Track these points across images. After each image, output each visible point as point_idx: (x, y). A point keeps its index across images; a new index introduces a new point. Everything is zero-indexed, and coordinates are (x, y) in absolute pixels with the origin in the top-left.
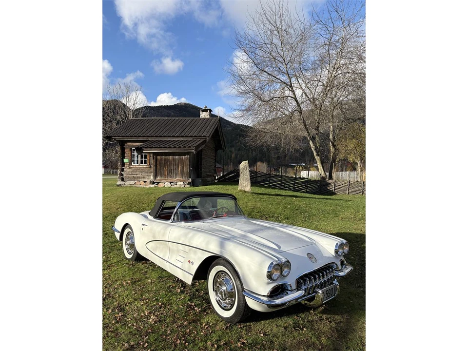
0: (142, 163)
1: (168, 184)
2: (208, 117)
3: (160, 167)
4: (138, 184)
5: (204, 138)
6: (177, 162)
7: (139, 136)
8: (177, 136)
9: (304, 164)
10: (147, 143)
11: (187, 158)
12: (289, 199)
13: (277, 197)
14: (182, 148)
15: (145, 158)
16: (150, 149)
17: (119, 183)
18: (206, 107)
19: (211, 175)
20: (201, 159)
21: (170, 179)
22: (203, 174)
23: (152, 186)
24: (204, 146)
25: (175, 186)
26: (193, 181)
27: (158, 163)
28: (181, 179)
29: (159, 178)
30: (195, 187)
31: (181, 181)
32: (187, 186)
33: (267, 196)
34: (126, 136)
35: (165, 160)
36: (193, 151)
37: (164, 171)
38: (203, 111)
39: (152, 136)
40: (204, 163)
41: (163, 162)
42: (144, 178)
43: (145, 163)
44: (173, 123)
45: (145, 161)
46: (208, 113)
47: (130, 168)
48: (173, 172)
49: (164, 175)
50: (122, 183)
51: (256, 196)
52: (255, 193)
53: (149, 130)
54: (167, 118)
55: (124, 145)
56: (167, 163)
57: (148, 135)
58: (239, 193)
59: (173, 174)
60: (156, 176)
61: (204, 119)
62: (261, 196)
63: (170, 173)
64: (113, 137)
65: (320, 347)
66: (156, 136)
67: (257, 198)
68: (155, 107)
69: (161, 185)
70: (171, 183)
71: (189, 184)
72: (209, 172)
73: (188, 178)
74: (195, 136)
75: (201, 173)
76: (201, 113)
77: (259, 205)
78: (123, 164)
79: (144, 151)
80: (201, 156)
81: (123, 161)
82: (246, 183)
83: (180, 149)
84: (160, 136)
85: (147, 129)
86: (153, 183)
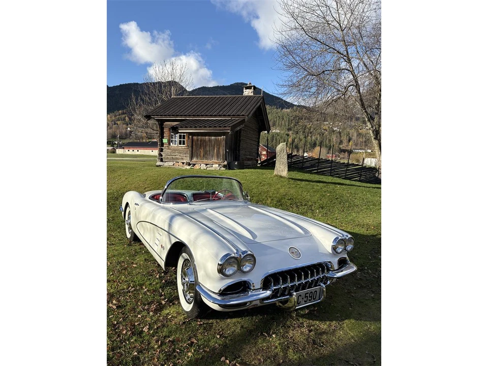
0: (180, 144)
1: (203, 166)
2: (252, 94)
3: (197, 148)
4: (176, 166)
5: (243, 117)
6: (213, 143)
7: (177, 115)
8: (215, 115)
9: (370, 151)
10: (184, 123)
11: (223, 139)
12: (332, 186)
13: (318, 184)
14: (218, 128)
15: (184, 138)
16: (186, 129)
17: (159, 163)
18: (250, 84)
19: (252, 159)
20: (240, 141)
21: (206, 161)
22: (242, 157)
23: (188, 167)
24: (242, 126)
25: (211, 169)
26: (229, 164)
27: (194, 143)
28: (217, 161)
29: (194, 160)
30: (231, 171)
31: (216, 163)
32: (223, 169)
33: (307, 183)
34: (165, 115)
35: (201, 141)
36: (229, 131)
37: (200, 152)
38: (247, 88)
39: (189, 115)
40: (243, 145)
41: (199, 142)
42: (182, 159)
43: (184, 144)
44: (212, 102)
45: (184, 141)
46: (252, 90)
47: (169, 149)
48: (209, 154)
49: (201, 157)
50: (161, 163)
51: (292, 182)
52: (292, 179)
53: (188, 109)
54: (208, 96)
55: (163, 124)
56: (203, 144)
57: (186, 114)
58: (274, 178)
59: (209, 155)
60: (192, 158)
61: (247, 97)
62: (299, 182)
63: (206, 156)
64: (152, 117)
65: (281, 361)
66: (193, 115)
67: (293, 184)
68: (211, 87)
69: (197, 167)
70: (206, 165)
71: (224, 166)
72: (250, 155)
73: (223, 160)
74: (233, 115)
75: (239, 156)
76: (244, 90)
77: (292, 191)
78: (162, 144)
79: (179, 131)
80: (240, 137)
81: (162, 141)
82: (282, 167)
83: (215, 129)
84: (198, 115)
85: (186, 107)
86: (189, 164)
